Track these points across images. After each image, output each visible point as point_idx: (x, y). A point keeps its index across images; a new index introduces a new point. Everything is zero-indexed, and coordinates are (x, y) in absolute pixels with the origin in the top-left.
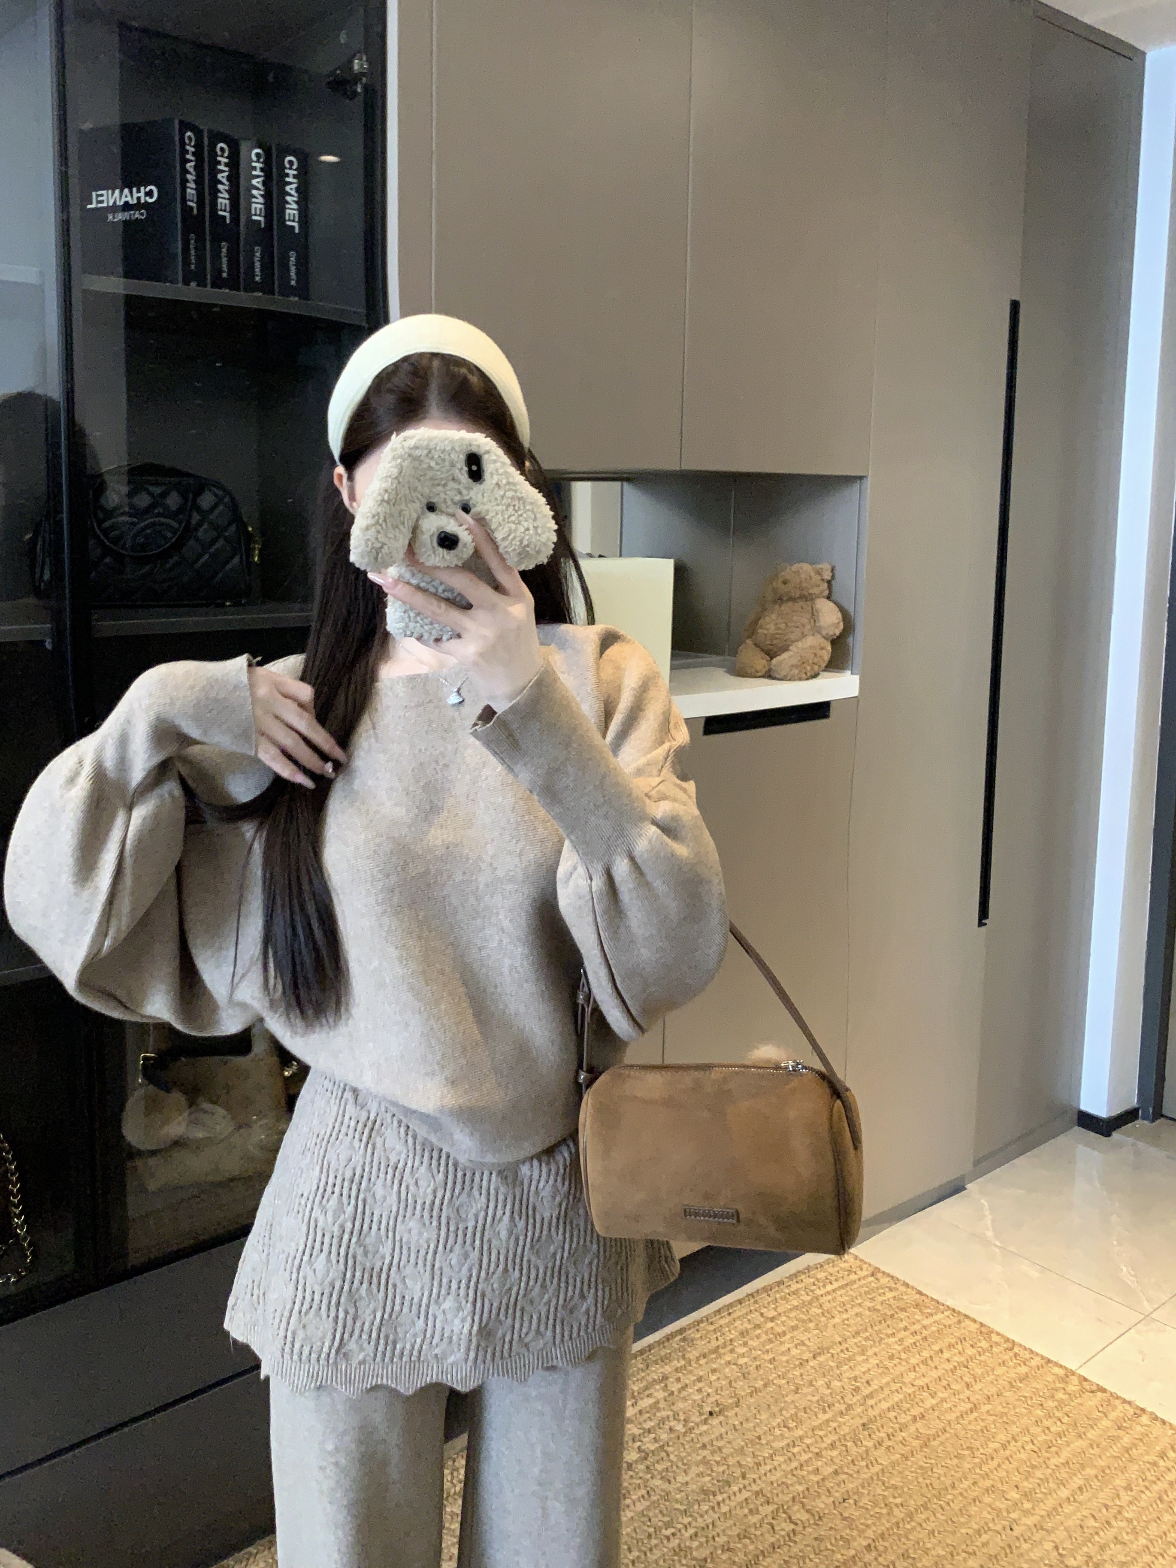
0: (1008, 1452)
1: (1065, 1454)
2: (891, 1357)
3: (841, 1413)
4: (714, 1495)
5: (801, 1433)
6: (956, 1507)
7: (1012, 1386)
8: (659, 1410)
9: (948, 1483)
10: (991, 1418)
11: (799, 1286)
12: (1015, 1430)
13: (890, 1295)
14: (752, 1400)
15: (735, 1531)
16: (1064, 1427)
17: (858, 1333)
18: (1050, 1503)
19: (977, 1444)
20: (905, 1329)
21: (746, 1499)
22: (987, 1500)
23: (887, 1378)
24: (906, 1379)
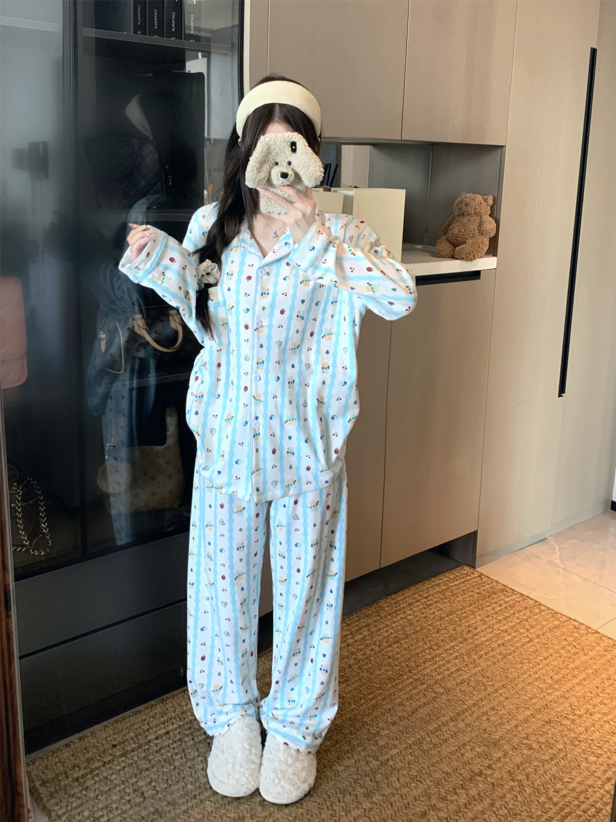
0: (547, 661)
1: (577, 662)
2: (488, 616)
3: (461, 642)
4: (394, 680)
5: (440, 652)
6: (520, 686)
7: (551, 631)
8: (366, 640)
9: (517, 675)
10: (539, 646)
11: (440, 581)
12: (551, 651)
13: (487, 586)
14: (415, 636)
15: (406, 697)
16: (577, 650)
17: (471, 605)
18: (569, 685)
19: (532, 658)
20: (496, 603)
21: (411, 683)
22: (536, 683)
23: (486, 626)
24: (496, 627)
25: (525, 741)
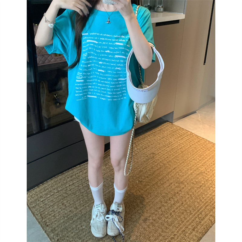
2: (176, 138)
3: (167, 148)
4: (146, 162)
5: (160, 151)
6: (188, 162)
12: (198, 150)
13: (175, 127)
14: (151, 146)
15: (151, 167)
17: (170, 135)
18: (204, 161)
19: (191, 152)
20: (178, 134)
22: (193, 161)
23: (175, 142)
24: (178, 142)
25: (191, 181)
